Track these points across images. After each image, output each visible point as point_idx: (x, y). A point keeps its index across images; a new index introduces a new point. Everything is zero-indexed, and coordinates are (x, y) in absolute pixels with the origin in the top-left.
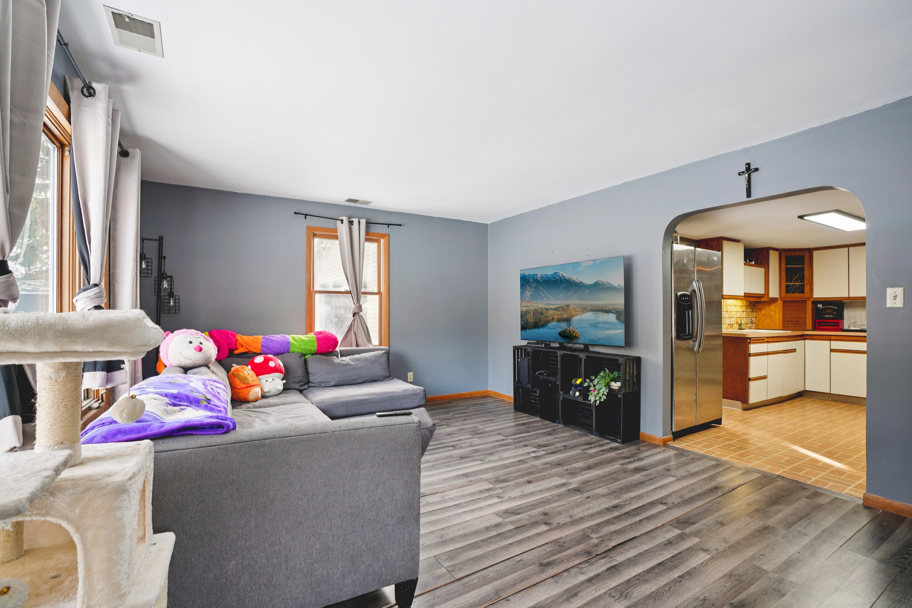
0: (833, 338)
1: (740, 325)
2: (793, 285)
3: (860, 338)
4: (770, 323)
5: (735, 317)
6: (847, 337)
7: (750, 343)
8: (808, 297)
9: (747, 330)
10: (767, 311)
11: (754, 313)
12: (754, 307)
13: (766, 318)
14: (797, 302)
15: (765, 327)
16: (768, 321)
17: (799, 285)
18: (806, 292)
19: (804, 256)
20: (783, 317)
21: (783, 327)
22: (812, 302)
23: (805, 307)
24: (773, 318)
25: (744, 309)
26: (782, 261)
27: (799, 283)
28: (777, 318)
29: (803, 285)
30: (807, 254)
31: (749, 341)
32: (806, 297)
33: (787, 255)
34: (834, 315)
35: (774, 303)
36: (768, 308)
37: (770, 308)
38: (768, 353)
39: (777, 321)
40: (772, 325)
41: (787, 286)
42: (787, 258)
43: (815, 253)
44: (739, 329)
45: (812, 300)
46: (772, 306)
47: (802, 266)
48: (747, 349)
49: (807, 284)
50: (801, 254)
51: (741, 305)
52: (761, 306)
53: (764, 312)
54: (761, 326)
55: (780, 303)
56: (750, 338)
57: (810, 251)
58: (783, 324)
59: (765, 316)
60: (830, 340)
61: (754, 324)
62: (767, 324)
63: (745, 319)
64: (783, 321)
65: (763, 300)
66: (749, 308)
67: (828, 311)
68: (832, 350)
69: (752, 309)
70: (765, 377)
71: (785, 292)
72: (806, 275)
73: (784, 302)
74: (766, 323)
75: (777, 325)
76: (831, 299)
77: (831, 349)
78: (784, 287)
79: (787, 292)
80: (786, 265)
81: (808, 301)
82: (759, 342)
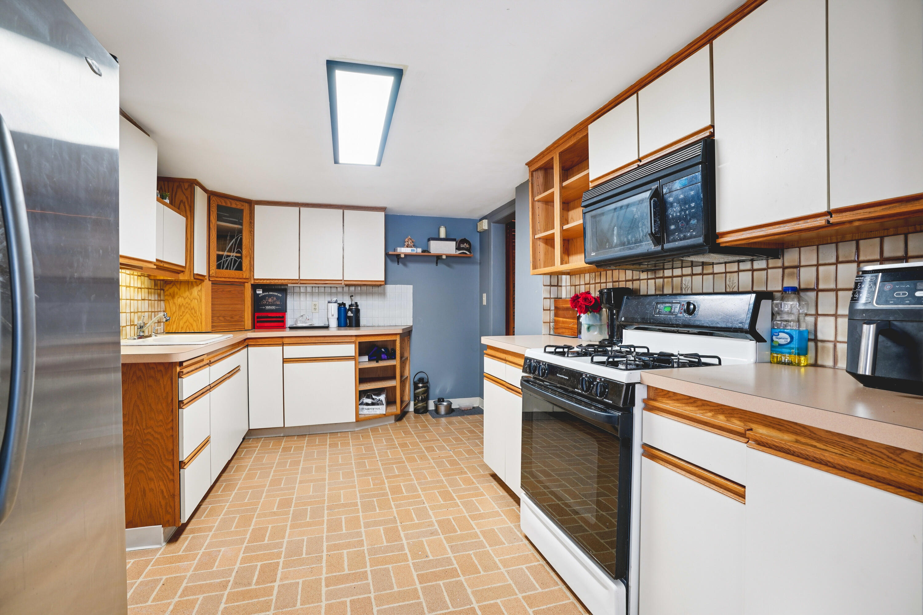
0: (286, 341)
1: (141, 327)
2: (228, 256)
3: (319, 339)
4: (191, 321)
5: (128, 311)
6: (302, 339)
7: (180, 375)
8: (247, 277)
9: (153, 337)
10: (185, 299)
11: (162, 302)
12: (162, 291)
13: (183, 312)
14: (232, 284)
15: (182, 328)
16: (188, 316)
17: (235, 256)
18: (244, 269)
19: (242, 211)
20: (213, 310)
21: (213, 327)
22: (252, 285)
23: (242, 293)
24: (196, 313)
25: (144, 294)
26: (211, 213)
27: (235, 254)
28: (203, 311)
29: (241, 258)
30: (246, 207)
31: (178, 369)
32: (244, 277)
33: (220, 203)
34: (276, 305)
35: (197, 285)
36: (187, 293)
37: (191, 294)
38: (210, 388)
39: (204, 316)
40: (195, 324)
41: (219, 257)
42: (219, 208)
43: (256, 207)
44: (140, 337)
45: (252, 282)
46: (195, 291)
47: (239, 227)
48: (174, 388)
49: (246, 257)
50: (239, 206)
51: (139, 286)
52: (175, 289)
53: (179, 301)
54: (175, 326)
55: (207, 284)
56: (181, 364)
57: (251, 203)
58: (212, 322)
59: (183, 309)
60: (283, 345)
61: (162, 324)
62: (185, 323)
63: (146, 314)
64: (212, 317)
65: (181, 277)
66: (154, 293)
67: (270, 300)
68: (285, 361)
69: (159, 295)
70: (207, 442)
71: (215, 267)
72: (245, 242)
73: (214, 283)
74: (184, 320)
75: (204, 323)
76: (272, 282)
77: (283, 359)
78: (214, 258)
79: (219, 267)
80: (218, 220)
81: (246, 284)
82: (196, 369)
